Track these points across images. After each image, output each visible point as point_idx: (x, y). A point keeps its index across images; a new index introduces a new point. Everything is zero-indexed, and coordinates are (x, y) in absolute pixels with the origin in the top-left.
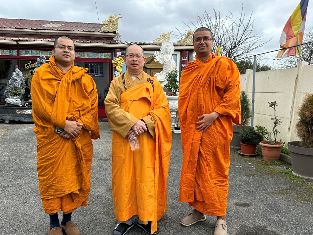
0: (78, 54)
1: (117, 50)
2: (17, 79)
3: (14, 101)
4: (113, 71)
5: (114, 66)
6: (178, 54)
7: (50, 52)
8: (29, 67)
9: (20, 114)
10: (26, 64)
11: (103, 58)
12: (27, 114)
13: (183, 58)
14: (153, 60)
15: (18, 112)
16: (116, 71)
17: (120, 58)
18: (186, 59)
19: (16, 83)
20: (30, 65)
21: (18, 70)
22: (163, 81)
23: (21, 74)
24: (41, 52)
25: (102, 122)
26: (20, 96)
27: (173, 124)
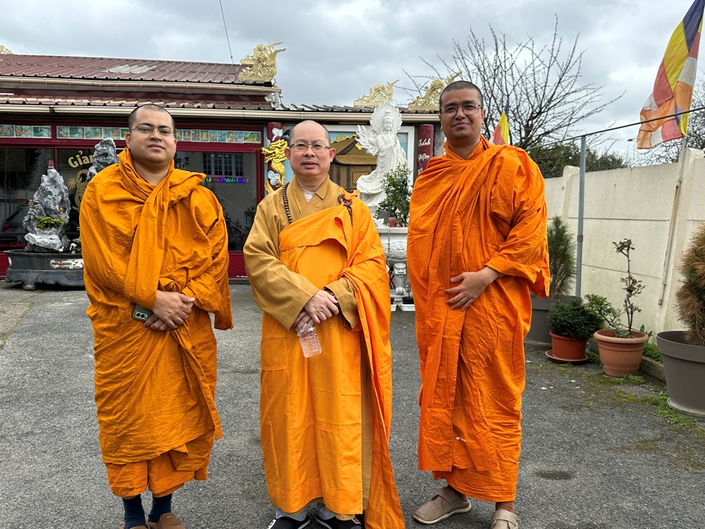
0: (187, 133)
1: (273, 125)
2: (51, 190)
3: (46, 240)
4: (266, 172)
5: (268, 159)
6: (411, 131)
7: (125, 130)
8: (78, 163)
9: (57, 268)
10: (72, 158)
11: (243, 142)
12: (74, 269)
13: (420, 140)
14: (354, 146)
15: (55, 264)
16: (271, 171)
17: (279, 141)
18: (429, 143)
19: (50, 199)
20: (79, 160)
21: (54, 171)
22: (378, 194)
23: (60, 180)
24: (105, 130)
25: (239, 286)
26: (58, 229)
27: (400, 289)
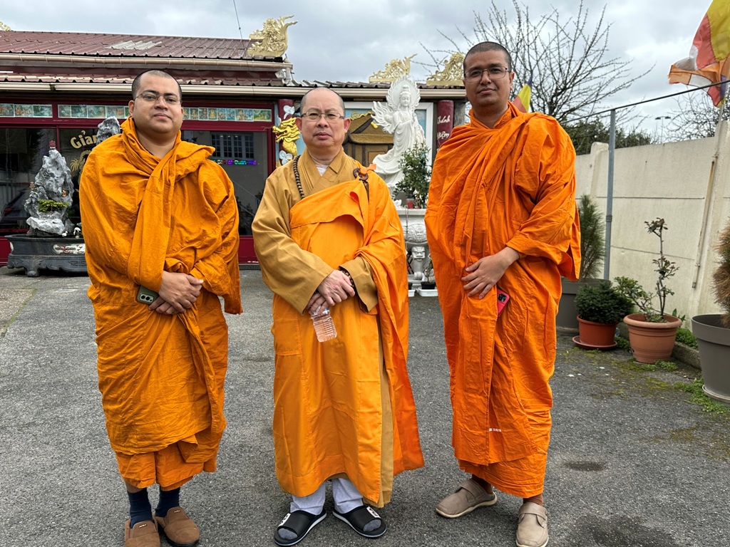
0: (194, 111)
1: (285, 102)
2: (53, 172)
3: (48, 224)
4: (277, 152)
5: (279, 138)
6: (430, 107)
8: (81, 144)
9: (61, 253)
10: (75, 138)
11: (253, 121)
12: (79, 254)
13: (440, 118)
14: (370, 124)
15: (58, 249)
16: (282, 151)
17: (291, 119)
18: (448, 120)
19: (52, 181)
20: (82, 140)
21: (56, 152)
22: (394, 174)
23: (62, 161)
24: (109, 108)
25: (251, 272)
26: (61, 213)
27: (418, 274)
